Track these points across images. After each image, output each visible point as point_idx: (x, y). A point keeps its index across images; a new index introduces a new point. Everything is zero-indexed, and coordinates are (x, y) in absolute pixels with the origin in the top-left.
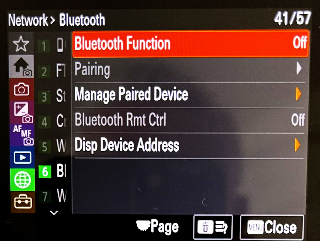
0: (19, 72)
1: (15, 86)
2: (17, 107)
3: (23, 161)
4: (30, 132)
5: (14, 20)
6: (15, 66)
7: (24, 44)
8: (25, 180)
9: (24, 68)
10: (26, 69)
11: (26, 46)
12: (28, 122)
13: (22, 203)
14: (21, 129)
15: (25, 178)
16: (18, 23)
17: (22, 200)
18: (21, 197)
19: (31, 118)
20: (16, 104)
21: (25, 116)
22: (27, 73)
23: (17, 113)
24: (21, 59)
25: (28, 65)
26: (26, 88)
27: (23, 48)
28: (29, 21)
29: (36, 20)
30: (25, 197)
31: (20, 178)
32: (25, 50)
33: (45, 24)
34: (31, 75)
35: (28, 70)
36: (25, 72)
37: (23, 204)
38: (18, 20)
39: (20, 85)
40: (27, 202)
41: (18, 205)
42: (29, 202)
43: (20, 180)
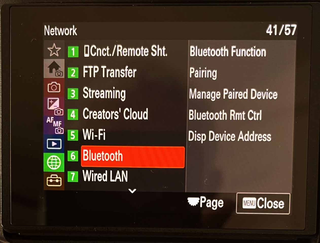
0: (52, 73)
1: (48, 85)
2: (50, 102)
3: (55, 146)
4: (60, 123)
5: (49, 31)
6: (49, 68)
7: (57, 50)
8: (56, 163)
9: (56, 70)
10: (58, 70)
11: (58, 52)
12: (59, 114)
13: (53, 181)
14: (53, 120)
15: (56, 161)
16: (52, 33)
17: (53, 179)
18: (52, 176)
19: (62, 111)
20: (49, 99)
21: (57, 110)
22: (59, 74)
23: (50, 107)
24: (54, 62)
25: (60, 67)
26: (58, 86)
27: (56, 53)
28: (61, 32)
29: (67, 31)
30: (56, 176)
31: (52, 161)
32: (58, 55)
33: (75, 34)
34: (62, 76)
35: (59, 72)
36: (57, 73)
37: (54, 183)
38: (52, 30)
39: (53, 83)
40: (57, 181)
41: (49, 183)
42: (60, 181)
43: (52, 162)
